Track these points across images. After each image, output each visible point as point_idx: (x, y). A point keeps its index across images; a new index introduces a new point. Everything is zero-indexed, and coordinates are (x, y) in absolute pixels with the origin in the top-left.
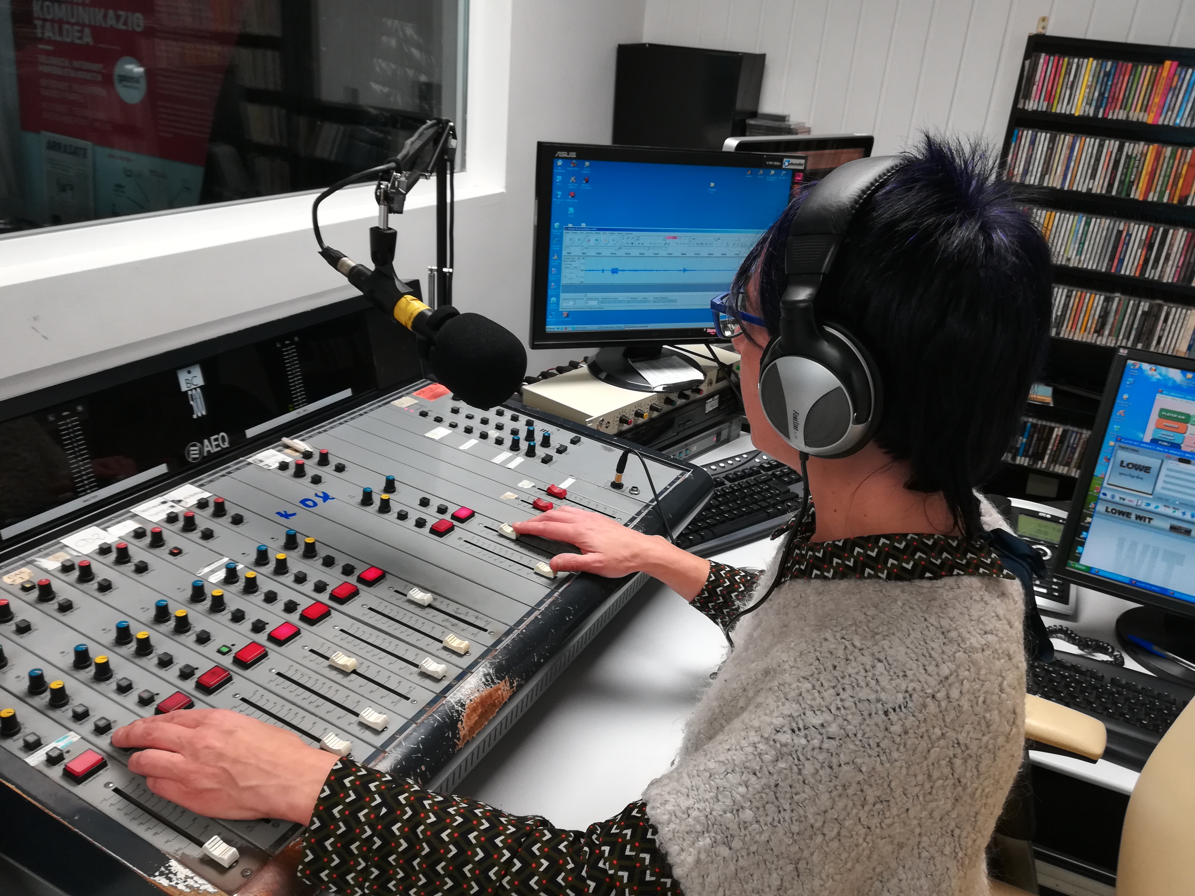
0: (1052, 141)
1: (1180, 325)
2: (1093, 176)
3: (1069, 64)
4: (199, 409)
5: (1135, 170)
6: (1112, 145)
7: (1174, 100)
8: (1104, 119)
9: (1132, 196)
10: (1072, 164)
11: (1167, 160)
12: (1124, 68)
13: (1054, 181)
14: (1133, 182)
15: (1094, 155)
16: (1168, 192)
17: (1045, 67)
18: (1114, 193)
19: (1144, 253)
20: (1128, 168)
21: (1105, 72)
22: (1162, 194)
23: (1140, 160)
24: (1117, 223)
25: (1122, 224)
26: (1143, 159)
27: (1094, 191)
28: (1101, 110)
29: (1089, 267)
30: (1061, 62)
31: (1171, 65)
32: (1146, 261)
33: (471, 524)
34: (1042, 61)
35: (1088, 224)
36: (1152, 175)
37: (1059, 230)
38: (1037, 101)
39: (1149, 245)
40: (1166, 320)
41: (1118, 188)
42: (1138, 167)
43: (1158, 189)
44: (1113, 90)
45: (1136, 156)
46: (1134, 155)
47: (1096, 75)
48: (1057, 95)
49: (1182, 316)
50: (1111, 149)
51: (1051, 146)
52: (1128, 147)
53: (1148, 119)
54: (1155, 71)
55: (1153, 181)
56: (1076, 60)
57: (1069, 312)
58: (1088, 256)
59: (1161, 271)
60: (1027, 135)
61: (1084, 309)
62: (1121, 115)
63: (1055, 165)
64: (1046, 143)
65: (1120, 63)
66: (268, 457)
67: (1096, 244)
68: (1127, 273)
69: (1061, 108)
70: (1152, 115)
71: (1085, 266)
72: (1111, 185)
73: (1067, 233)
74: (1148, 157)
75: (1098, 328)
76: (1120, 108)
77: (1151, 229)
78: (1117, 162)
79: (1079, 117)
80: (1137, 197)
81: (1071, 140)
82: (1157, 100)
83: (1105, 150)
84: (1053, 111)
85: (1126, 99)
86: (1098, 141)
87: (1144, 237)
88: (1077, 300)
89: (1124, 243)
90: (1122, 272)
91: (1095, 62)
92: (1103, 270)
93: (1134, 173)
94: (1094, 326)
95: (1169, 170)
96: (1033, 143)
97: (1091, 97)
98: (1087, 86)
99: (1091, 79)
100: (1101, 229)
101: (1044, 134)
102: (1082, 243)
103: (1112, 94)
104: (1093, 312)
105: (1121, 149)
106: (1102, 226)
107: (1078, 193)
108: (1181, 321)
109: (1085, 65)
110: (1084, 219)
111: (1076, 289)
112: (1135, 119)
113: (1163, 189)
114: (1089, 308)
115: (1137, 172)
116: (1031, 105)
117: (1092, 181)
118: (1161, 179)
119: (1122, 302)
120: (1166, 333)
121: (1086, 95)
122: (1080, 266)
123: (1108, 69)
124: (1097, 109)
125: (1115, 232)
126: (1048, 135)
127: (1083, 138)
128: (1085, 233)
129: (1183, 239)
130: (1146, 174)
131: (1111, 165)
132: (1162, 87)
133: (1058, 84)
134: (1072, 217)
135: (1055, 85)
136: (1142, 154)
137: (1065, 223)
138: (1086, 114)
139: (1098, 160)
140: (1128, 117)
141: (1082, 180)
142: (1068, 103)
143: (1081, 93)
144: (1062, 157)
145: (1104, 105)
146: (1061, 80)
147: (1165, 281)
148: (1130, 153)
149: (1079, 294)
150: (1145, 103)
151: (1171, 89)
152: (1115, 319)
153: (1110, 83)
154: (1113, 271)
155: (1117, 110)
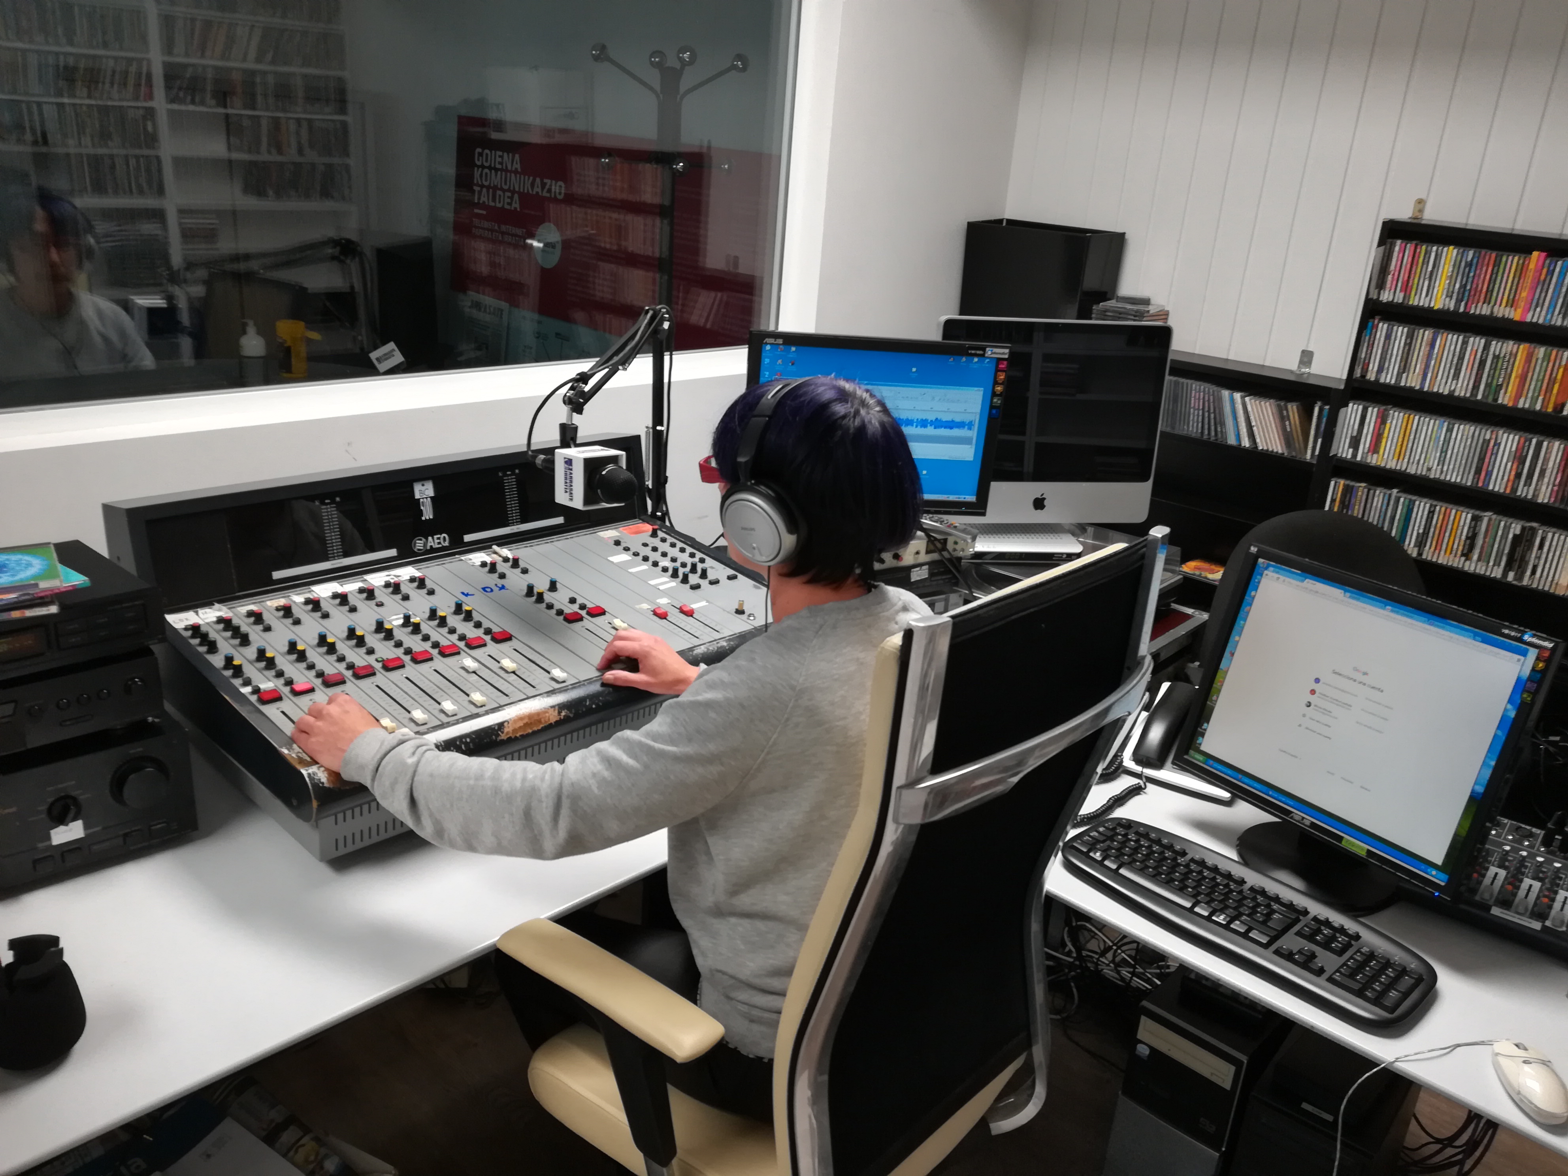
0: (1410, 336)
1: (1558, 553)
2: (1456, 376)
3: (1428, 253)
4: (428, 513)
5: (1503, 372)
6: (1476, 343)
7: (1543, 295)
8: (1466, 314)
9: (1500, 401)
10: (1433, 362)
11: (1540, 362)
12: (1487, 258)
13: (1412, 381)
14: (1501, 385)
15: (1457, 353)
16: (1541, 398)
17: (1401, 255)
18: (1479, 397)
19: (1515, 467)
20: (1495, 369)
21: (1466, 262)
22: (1534, 400)
23: (1508, 361)
24: (1483, 431)
25: (1489, 432)
26: (1512, 361)
27: (1456, 394)
28: (1463, 304)
29: (1453, 480)
30: (1418, 250)
31: (1539, 256)
32: (1518, 476)
33: (599, 620)
34: (1397, 248)
35: (1450, 430)
36: (1523, 378)
37: (1418, 436)
38: (1392, 291)
39: (1519, 458)
40: (1541, 547)
41: (1484, 391)
42: (1507, 369)
43: (1530, 395)
44: (1475, 281)
45: (1504, 357)
46: (1502, 355)
47: (1456, 265)
48: (1415, 286)
49: (1561, 543)
50: (1475, 348)
51: (1408, 341)
52: (1496, 346)
53: (1515, 315)
54: (1521, 262)
55: (1524, 385)
56: (1435, 248)
57: (1432, 530)
58: (1451, 467)
59: (1535, 490)
60: (1383, 328)
61: (1449, 527)
62: (1485, 310)
63: (1413, 363)
64: (1404, 338)
65: (1483, 251)
66: (475, 558)
67: (1460, 454)
68: (1496, 489)
69: (1419, 300)
70: (1519, 311)
71: (1448, 478)
72: (1476, 387)
73: (1428, 439)
74: (1518, 358)
75: (1465, 551)
76: (1484, 303)
77: (1522, 440)
78: (1482, 363)
79: (1438, 311)
80: (1505, 402)
81: (1431, 336)
82: (1524, 294)
83: (1469, 349)
84: (1411, 303)
85: (1489, 291)
86: (1461, 338)
87: (1514, 449)
88: (1441, 517)
89: (1492, 454)
90: (1491, 488)
91: (1455, 251)
92: (1469, 484)
93: (1502, 376)
94: (1461, 548)
95: (1542, 374)
96: (1388, 337)
97: (1451, 289)
98: (1447, 277)
99: (1451, 269)
100: (1465, 437)
101: (1400, 328)
102: (1444, 452)
103: (1474, 286)
104: (1459, 532)
105: (1486, 347)
106: (1466, 433)
107: (1438, 395)
108: (1559, 549)
109: (1444, 254)
110: (1446, 424)
111: (1440, 504)
112: (1500, 315)
113: (1536, 394)
114: (1455, 527)
115: (1505, 374)
116: (1386, 296)
117: (1455, 382)
118: (1533, 383)
119: (1492, 522)
120: (1542, 562)
121: (1446, 286)
122: (1442, 478)
123: (1469, 259)
124: (1459, 301)
125: (1481, 441)
126: (1406, 330)
127: (1445, 335)
128: (1447, 441)
129: (1560, 454)
130: (1516, 377)
131: (1476, 365)
132: (1530, 281)
133: (1415, 273)
134: (1432, 422)
135: (1412, 276)
136: (1511, 354)
137: (1425, 428)
138: (1446, 308)
139: (1461, 358)
140: (1492, 312)
141: (1444, 381)
142: (1427, 295)
143: (1441, 284)
144: (1421, 354)
145: (1466, 298)
146: (1419, 270)
147: (1540, 501)
148: (1497, 353)
149: (1443, 509)
150: (1511, 297)
151: (1542, 283)
152: (1484, 542)
153: (1472, 274)
154: (1480, 484)
155: (1480, 304)
